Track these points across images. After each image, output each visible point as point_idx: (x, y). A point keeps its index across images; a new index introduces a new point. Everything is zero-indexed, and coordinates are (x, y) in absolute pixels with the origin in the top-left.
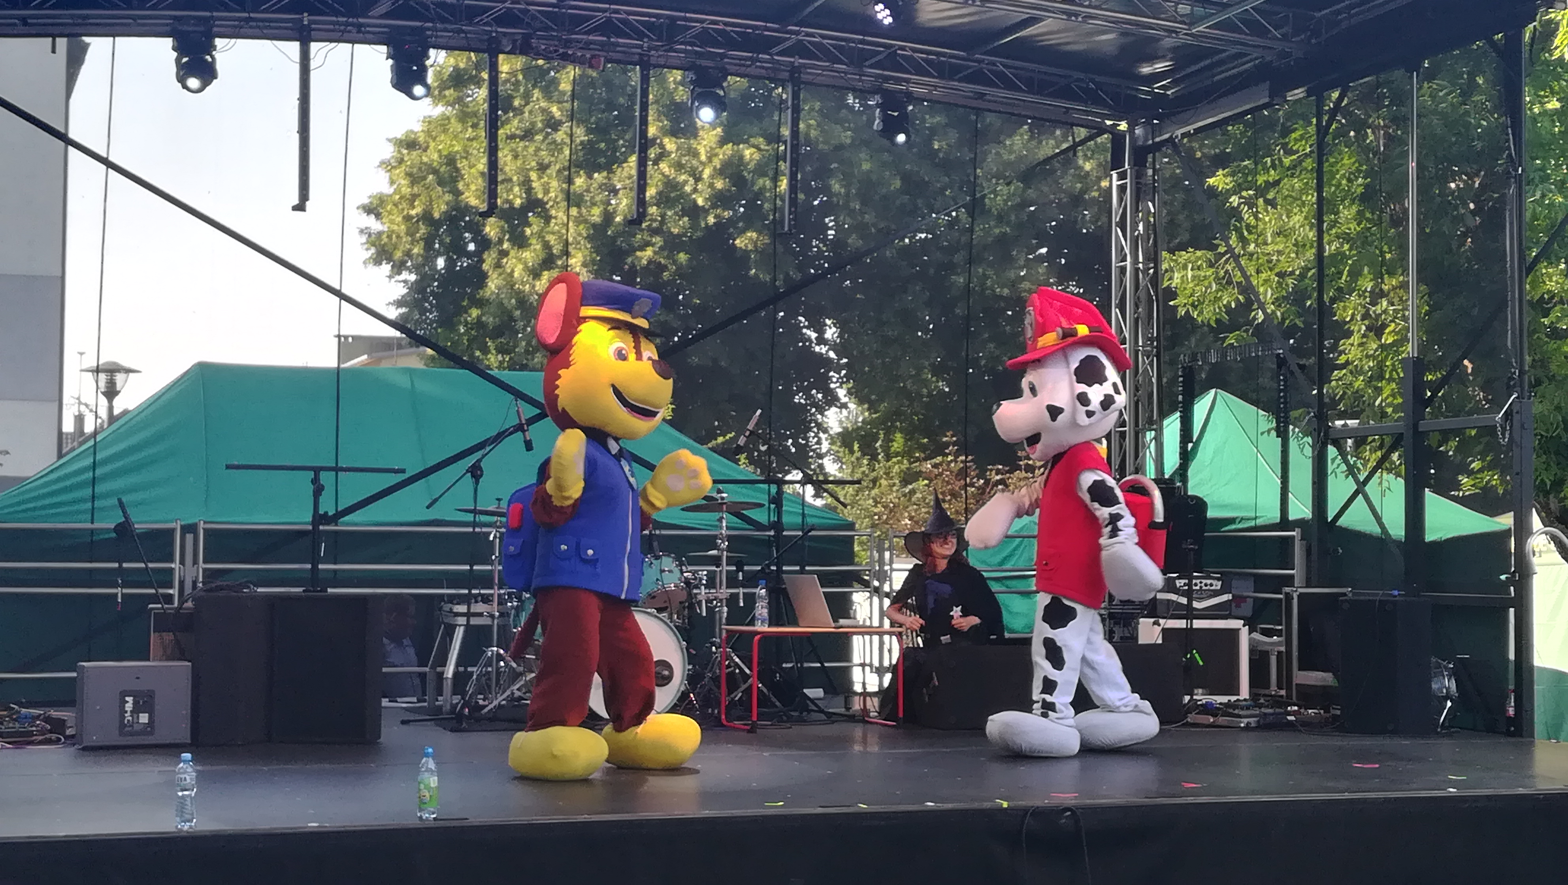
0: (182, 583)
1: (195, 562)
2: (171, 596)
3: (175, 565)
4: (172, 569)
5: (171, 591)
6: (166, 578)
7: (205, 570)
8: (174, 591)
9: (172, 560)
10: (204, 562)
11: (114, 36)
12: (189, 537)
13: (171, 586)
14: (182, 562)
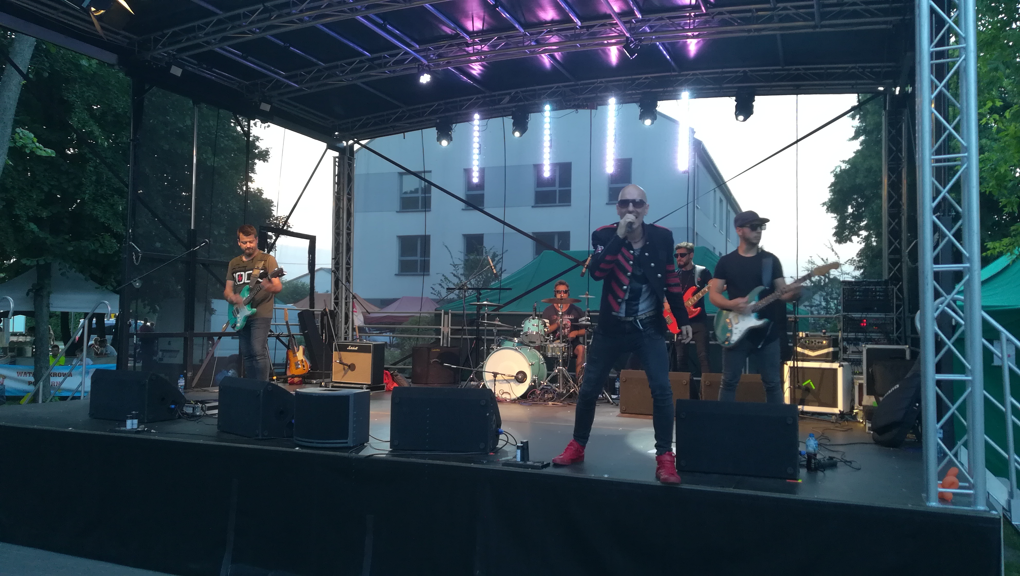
0: (443, 333)
1: (448, 326)
2: (440, 339)
3: (442, 327)
4: (441, 329)
5: (440, 337)
6: (438, 332)
7: (452, 329)
8: (441, 337)
9: (441, 326)
10: (451, 326)
11: (422, 129)
12: (446, 316)
13: (440, 335)
14: (444, 326)
